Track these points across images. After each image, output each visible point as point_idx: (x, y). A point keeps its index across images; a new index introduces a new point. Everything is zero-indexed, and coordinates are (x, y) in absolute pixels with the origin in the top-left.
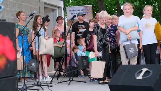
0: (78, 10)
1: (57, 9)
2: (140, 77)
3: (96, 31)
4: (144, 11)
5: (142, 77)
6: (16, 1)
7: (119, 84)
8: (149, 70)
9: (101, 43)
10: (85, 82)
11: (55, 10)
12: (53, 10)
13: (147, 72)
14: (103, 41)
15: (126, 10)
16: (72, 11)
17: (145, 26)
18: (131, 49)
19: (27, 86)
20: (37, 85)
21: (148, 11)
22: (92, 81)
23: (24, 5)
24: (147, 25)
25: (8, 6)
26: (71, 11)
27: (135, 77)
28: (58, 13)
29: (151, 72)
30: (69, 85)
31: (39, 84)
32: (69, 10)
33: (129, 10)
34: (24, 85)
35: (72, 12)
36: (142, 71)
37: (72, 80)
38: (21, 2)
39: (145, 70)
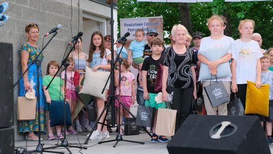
0: (139, 25)
1: (105, 21)
2: (217, 136)
3: (166, 59)
4: (241, 28)
5: (221, 135)
6: (35, 8)
7: (184, 146)
8: (233, 125)
9: (174, 78)
10: (143, 143)
11: (102, 23)
12: (99, 24)
13: (228, 127)
14: (176, 76)
15: (213, 28)
16: (130, 25)
17: (240, 53)
18: (216, 90)
19: (44, 147)
20: (62, 146)
21: (247, 30)
22: (154, 141)
23: (48, 15)
24: (242, 52)
25: (21, 14)
26: (128, 25)
27: (210, 135)
28: (107, 28)
29: (236, 128)
30: (114, 147)
31: (65, 144)
32: (125, 25)
33: (218, 28)
34: (39, 145)
35: (129, 27)
36: (221, 125)
37: (121, 139)
38: (42, 9)
39: (225, 124)
